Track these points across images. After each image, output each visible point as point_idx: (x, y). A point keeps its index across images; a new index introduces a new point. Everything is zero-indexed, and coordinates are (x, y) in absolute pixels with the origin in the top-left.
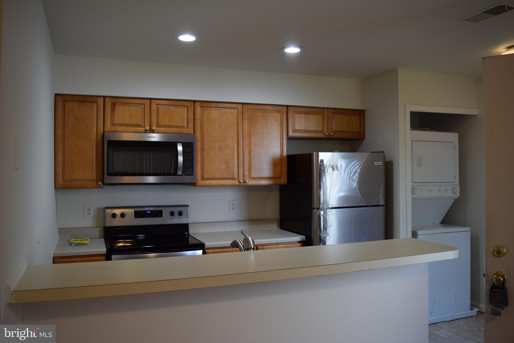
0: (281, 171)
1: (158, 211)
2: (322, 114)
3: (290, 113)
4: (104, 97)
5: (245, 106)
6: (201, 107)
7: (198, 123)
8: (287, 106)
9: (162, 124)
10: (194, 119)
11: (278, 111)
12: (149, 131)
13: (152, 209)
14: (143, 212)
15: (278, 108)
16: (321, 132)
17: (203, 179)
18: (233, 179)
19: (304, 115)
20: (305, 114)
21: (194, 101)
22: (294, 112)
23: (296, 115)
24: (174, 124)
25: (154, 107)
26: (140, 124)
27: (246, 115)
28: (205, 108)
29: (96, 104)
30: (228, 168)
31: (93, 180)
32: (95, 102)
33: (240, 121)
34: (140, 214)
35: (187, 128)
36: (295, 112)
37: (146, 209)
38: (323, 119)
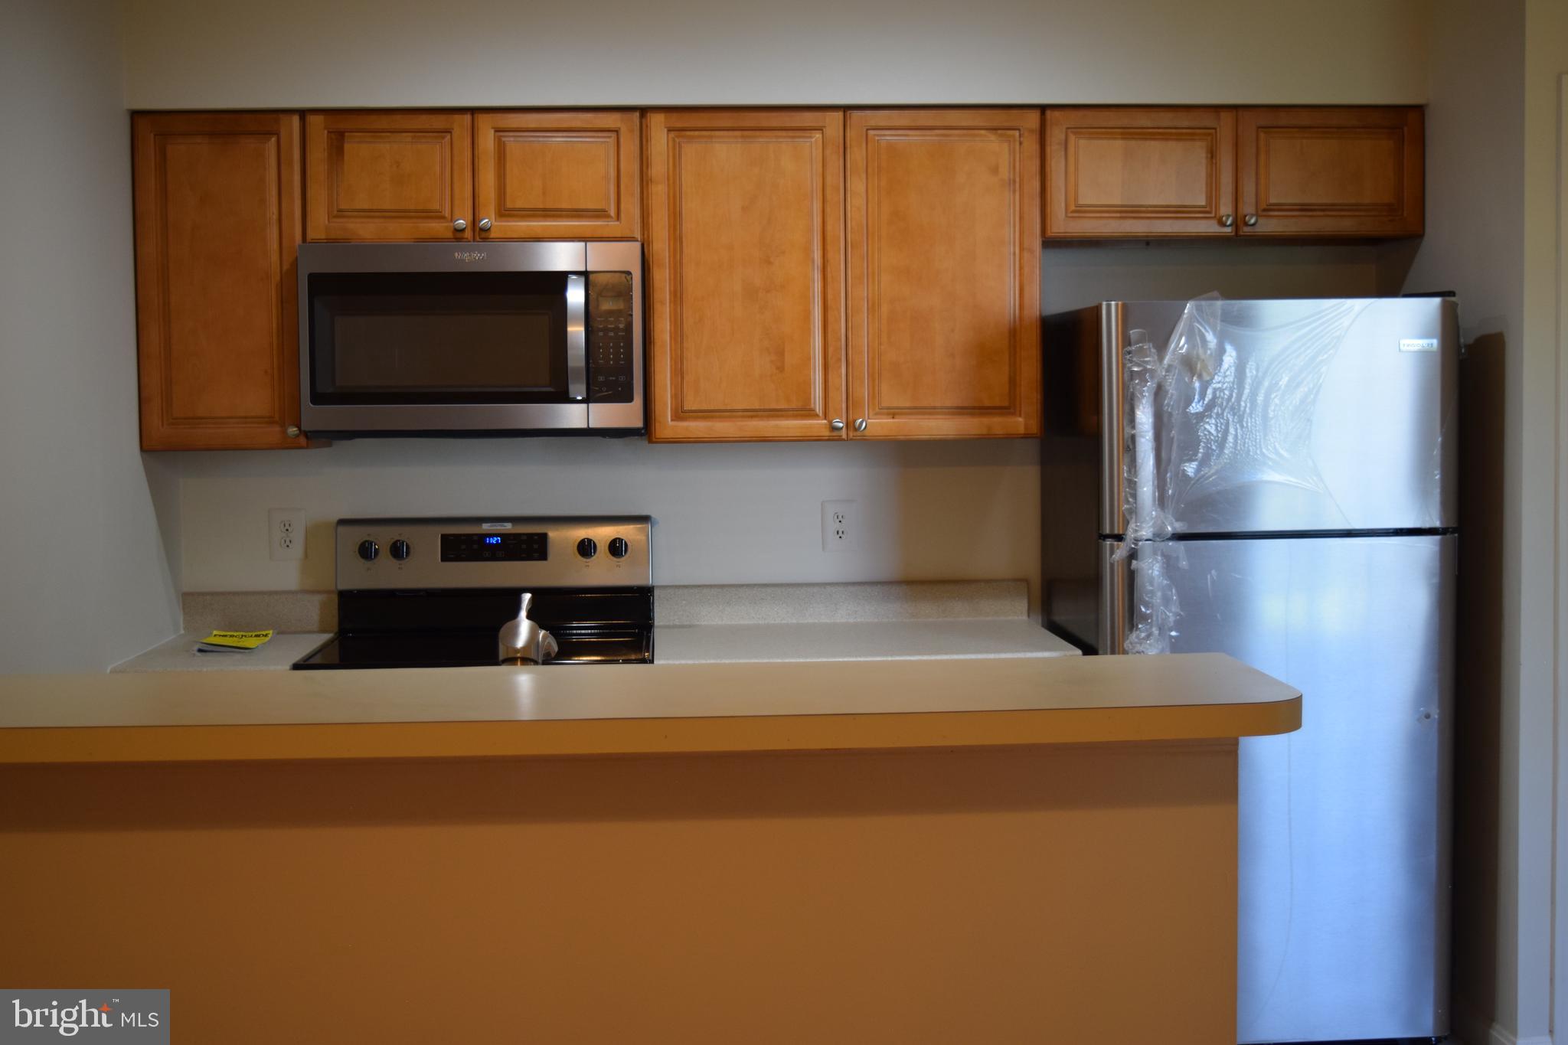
0: (1013, 382)
1: (530, 536)
2: (1210, 134)
3: (1056, 135)
4: (303, 113)
5: (856, 114)
6: (669, 130)
7: (659, 192)
8: (1043, 108)
9: (519, 204)
10: (645, 181)
11: (999, 132)
12: (468, 234)
13: (508, 527)
14: (475, 538)
15: (1000, 118)
16: (1206, 212)
17: (680, 414)
18: (807, 412)
19: (1119, 144)
20: (1123, 139)
21: (644, 111)
22: (1075, 133)
23: (1082, 142)
24: (564, 206)
25: (487, 140)
26: (436, 206)
27: (857, 155)
28: (688, 133)
29: (274, 139)
30: (781, 369)
31: (271, 421)
32: (270, 134)
33: (834, 178)
34: (463, 547)
35: (618, 217)
36: (1078, 130)
37: (486, 527)
38: (1212, 154)
